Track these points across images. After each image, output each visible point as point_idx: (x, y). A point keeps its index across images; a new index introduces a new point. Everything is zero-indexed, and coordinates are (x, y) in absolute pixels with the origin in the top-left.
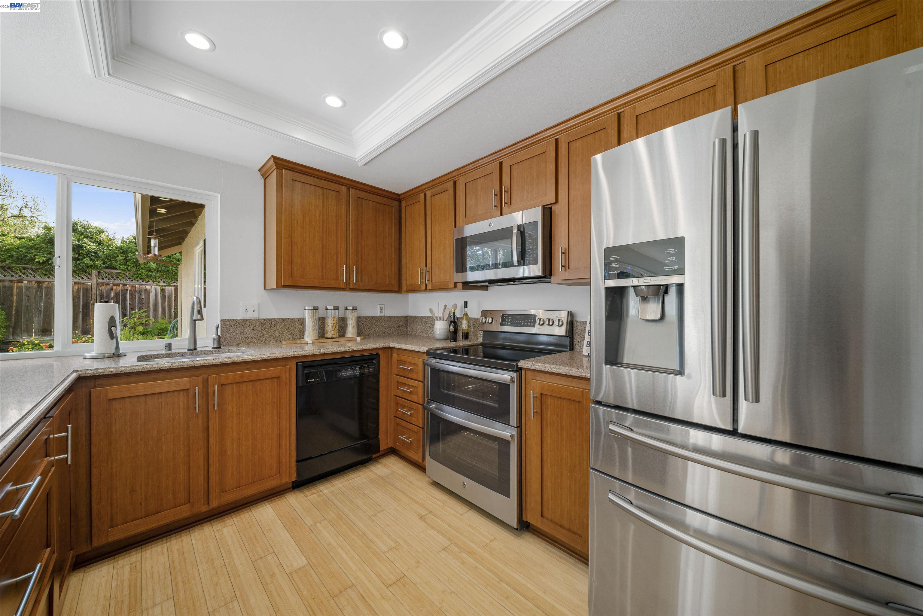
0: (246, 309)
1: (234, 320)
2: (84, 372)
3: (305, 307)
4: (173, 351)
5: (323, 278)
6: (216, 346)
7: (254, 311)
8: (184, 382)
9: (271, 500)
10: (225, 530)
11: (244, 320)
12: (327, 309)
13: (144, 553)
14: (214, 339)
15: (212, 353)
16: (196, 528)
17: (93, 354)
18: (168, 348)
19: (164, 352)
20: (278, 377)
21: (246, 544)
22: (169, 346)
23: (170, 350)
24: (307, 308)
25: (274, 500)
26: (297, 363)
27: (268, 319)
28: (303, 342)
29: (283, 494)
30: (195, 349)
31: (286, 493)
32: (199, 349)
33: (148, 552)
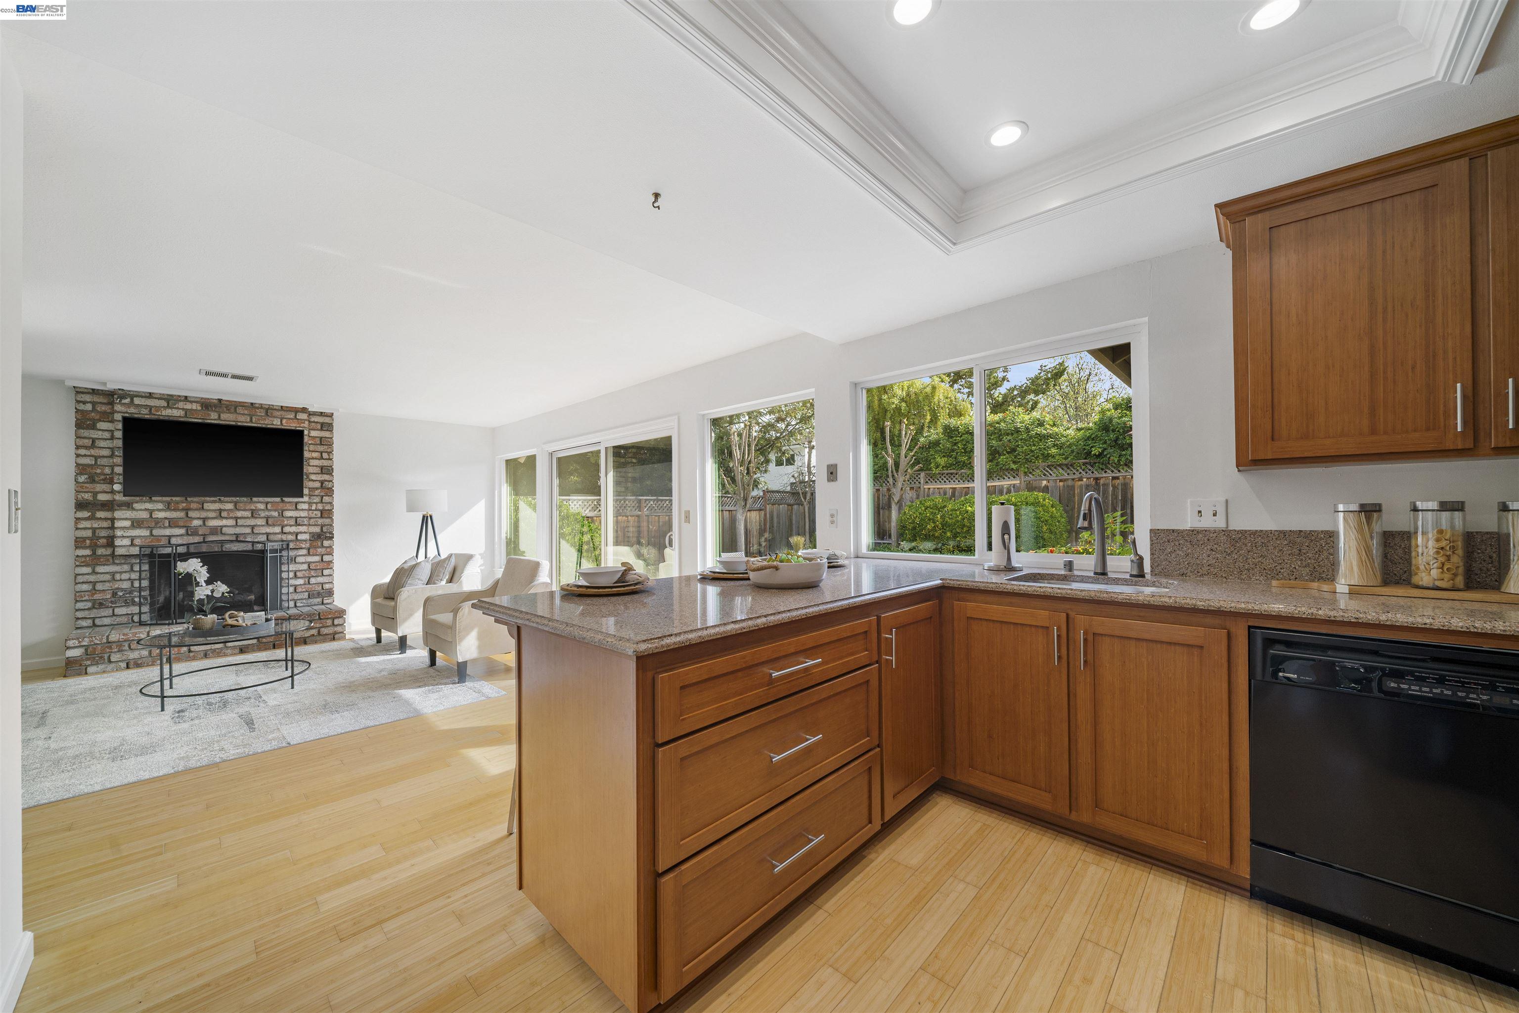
0: (1200, 512)
1: (1173, 531)
2: (948, 581)
3: (1335, 506)
4: (1076, 573)
5: (1373, 431)
6: (1135, 573)
7: (1215, 515)
8: (1042, 616)
9: (1196, 882)
10: (1093, 868)
11: (1194, 532)
12: (1415, 509)
13: (1001, 822)
14: (1132, 561)
15: (1125, 582)
16: (1067, 837)
17: (992, 564)
18: (1067, 567)
19: (1063, 572)
20: (1201, 647)
21: (1099, 908)
22: (1069, 565)
23: (1071, 570)
24: (1341, 507)
25: (1201, 886)
26: (1249, 627)
27: (1246, 531)
28: (1325, 587)
29: (1227, 890)
30: (1104, 574)
31: (1233, 892)
32: (1110, 575)
33: (1006, 824)
